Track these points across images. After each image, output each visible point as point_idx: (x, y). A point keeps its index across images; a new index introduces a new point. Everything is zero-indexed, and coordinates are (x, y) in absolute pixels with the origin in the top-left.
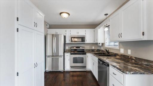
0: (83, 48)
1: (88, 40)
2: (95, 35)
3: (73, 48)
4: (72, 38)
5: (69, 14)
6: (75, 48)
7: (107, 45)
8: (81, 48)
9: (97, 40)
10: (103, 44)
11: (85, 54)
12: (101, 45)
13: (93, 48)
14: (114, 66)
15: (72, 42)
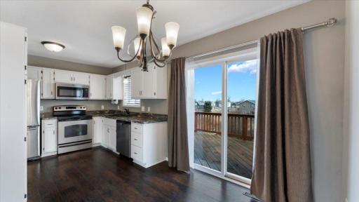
0: (83, 109)
1: (95, 94)
2: (108, 87)
3: (58, 110)
4: (59, 88)
5: (64, 47)
6: (64, 109)
7: (125, 103)
8: (78, 108)
9: (111, 95)
10: (120, 101)
11: (90, 117)
12: (117, 102)
13: (103, 108)
14: (135, 122)
15: (58, 96)
